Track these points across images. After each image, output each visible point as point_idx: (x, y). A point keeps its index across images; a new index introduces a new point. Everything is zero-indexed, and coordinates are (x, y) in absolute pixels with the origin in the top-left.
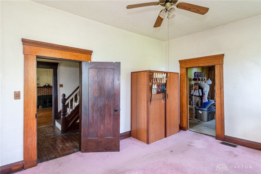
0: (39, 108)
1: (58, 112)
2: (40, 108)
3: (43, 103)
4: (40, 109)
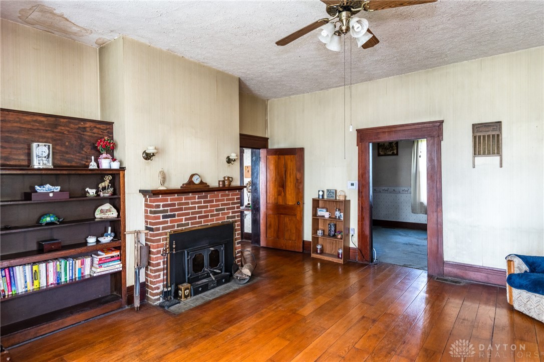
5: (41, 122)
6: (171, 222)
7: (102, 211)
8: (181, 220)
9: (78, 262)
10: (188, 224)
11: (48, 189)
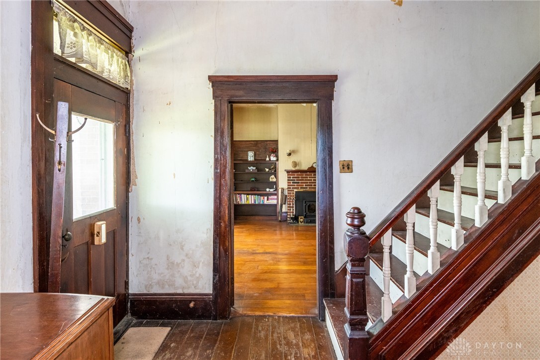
0: (298, 222)
1: (336, 269)
2: (301, 222)
3: (307, 210)
4: (301, 226)
5: (252, 144)
6: (297, 185)
7: (272, 178)
8: (303, 185)
9: (262, 197)
10: (307, 188)
11: (251, 168)
